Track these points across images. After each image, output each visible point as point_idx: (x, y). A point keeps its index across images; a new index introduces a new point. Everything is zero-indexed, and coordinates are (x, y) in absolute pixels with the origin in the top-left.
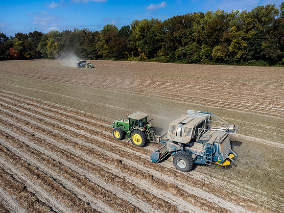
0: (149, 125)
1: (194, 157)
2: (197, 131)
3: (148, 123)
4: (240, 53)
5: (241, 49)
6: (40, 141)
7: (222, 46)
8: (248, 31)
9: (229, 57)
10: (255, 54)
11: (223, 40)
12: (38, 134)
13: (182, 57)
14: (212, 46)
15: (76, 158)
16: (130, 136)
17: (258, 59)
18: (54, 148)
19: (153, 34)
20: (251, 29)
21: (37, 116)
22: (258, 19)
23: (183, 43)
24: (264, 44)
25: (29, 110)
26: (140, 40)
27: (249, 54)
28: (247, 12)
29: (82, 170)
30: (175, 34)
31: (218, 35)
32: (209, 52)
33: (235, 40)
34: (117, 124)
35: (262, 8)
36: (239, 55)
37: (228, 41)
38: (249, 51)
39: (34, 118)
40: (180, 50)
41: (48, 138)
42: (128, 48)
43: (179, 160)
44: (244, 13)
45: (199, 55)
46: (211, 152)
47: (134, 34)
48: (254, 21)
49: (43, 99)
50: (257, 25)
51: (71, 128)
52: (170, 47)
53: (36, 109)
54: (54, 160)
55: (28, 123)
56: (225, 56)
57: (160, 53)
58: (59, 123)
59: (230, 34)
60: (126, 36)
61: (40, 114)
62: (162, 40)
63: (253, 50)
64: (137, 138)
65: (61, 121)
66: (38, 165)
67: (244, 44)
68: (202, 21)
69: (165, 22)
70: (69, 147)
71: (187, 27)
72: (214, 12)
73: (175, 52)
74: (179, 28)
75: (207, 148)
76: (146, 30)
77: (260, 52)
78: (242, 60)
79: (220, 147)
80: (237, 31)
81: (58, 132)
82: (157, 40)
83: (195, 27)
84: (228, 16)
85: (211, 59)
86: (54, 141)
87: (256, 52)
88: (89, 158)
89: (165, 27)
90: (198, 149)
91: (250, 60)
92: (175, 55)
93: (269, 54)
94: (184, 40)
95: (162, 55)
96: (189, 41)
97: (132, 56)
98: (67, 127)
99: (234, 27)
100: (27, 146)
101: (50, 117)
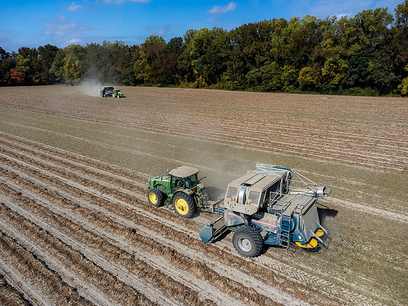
0: (200, 186)
1: (263, 234)
2: (268, 196)
3: (198, 183)
4: (338, 77)
5: (340, 72)
6: (27, 202)
7: (311, 67)
8: (349, 45)
9: (322, 83)
10: (359, 78)
11: (313, 59)
12: (27, 192)
13: (257, 82)
14: (299, 68)
15: (72, 226)
16: (172, 202)
17: (363, 86)
18: (44, 212)
19: (214, 49)
20: (353, 43)
21: (32, 167)
22: (364, 28)
23: (257, 63)
24: (371, 64)
25: (22, 158)
26: (196, 58)
27: (350, 79)
28: (348, 19)
29: (77, 243)
30: (246, 50)
31: (306, 51)
32: (295, 76)
33: (331, 59)
34: (154, 183)
35: (369, 13)
36: (335, 81)
37: (321, 60)
38: (351, 75)
39: (26, 170)
40: (253, 73)
41: (39, 198)
42: (180, 70)
43: (242, 239)
44: (344, 20)
45: (279, 79)
46: (289, 227)
47: (188, 49)
48: (358, 31)
49: (45, 142)
50: (363, 37)
51: (76, 184)
52: (238, 69)
53: (33, 157)
54: (41, 229)
55: (15, 177)
56: (317, 81)
57: (225, 77)
58: (59, 177)
59: (324, 49)
60: (177, 52)
61: (36, 163)
62: (228, 58)
63: (355, 73)
64: (182, 205)
65: (64, 174)
66: (17, 235)
67: (344, 64)
68: (284, 31)
69: (232, 31)
70: (66, 211)
71: (263, 41)
72: (301, 19)
73: (247, 76)
74: (252, 42)
75: (283, 222)
76: (205, 44)
77: (366, 75)
78: (340, 88)
79: (302, 221)
80: (334, 45)
81: (56, 189)
82: (221, 59)
83: (275, 40)
84: (321, 23)
85: (297, 86)
86: (46, 201)
87: (361, 76)
88: (90, 226)
89: (233, 40)
90: (270, 223)
91: (353, 86)
92: (246, 80)
93: (379, 78)
94: (258, 58)
95: (228, 80)
96: (267, 60)
97: (184, 81)
98: (70, 182)
99: (329, 40)
100: (8, 209)
101: (49, 168)
